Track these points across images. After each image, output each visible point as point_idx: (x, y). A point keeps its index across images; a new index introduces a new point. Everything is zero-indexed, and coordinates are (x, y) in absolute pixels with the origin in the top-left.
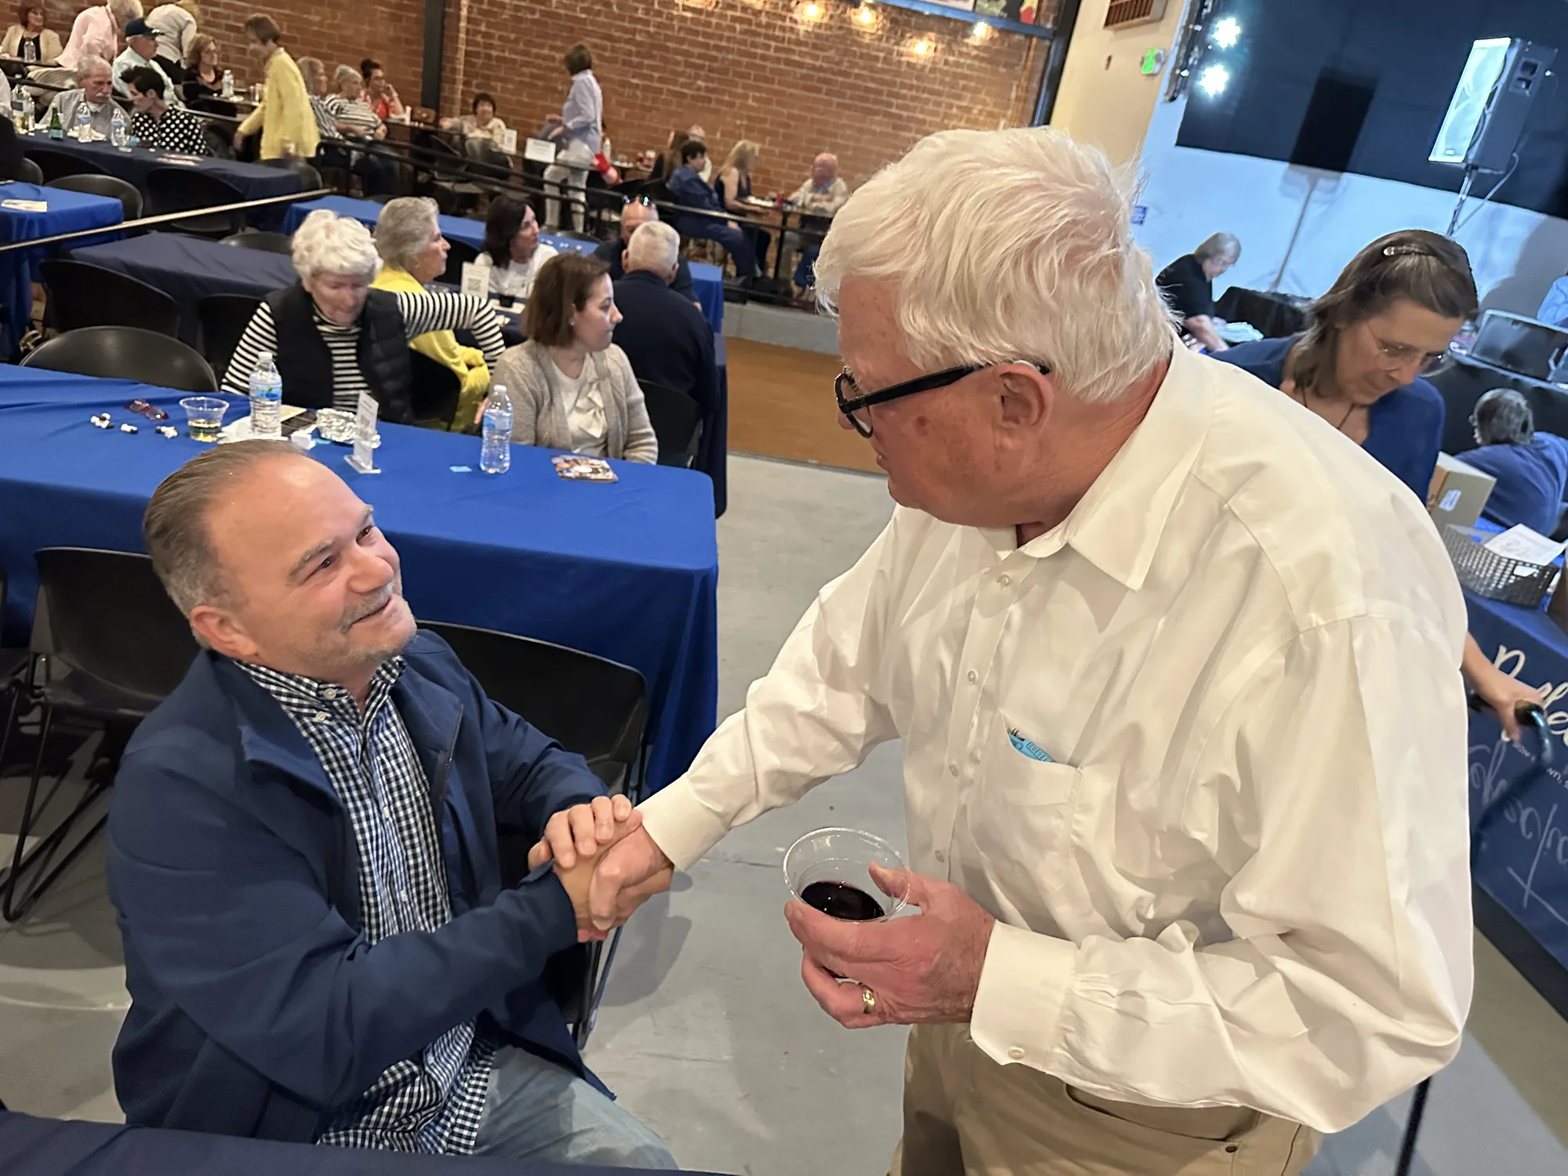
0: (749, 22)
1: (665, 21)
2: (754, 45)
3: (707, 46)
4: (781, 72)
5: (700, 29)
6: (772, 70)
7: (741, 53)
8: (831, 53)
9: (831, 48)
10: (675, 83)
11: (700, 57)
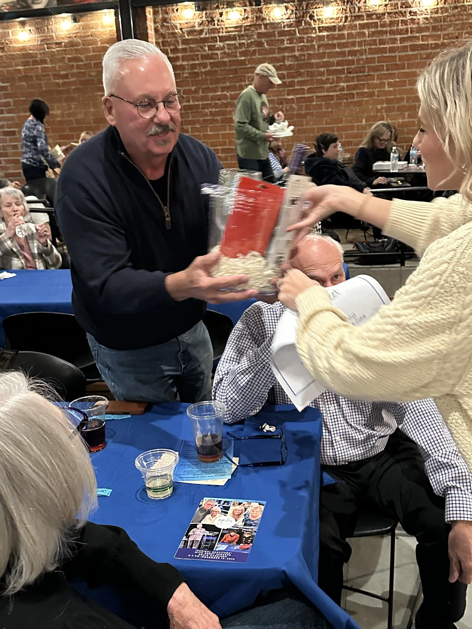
0: (376, 25)
1: (306, 44)
2: (382, 42)
3: (343, 54)
4: (408, 58)
5: (335, 42)
6: (401, 58)
7: (372, 51)
8: (451, 30)
9: (450, 26)
10: (322, 89)
11: (339, 63)
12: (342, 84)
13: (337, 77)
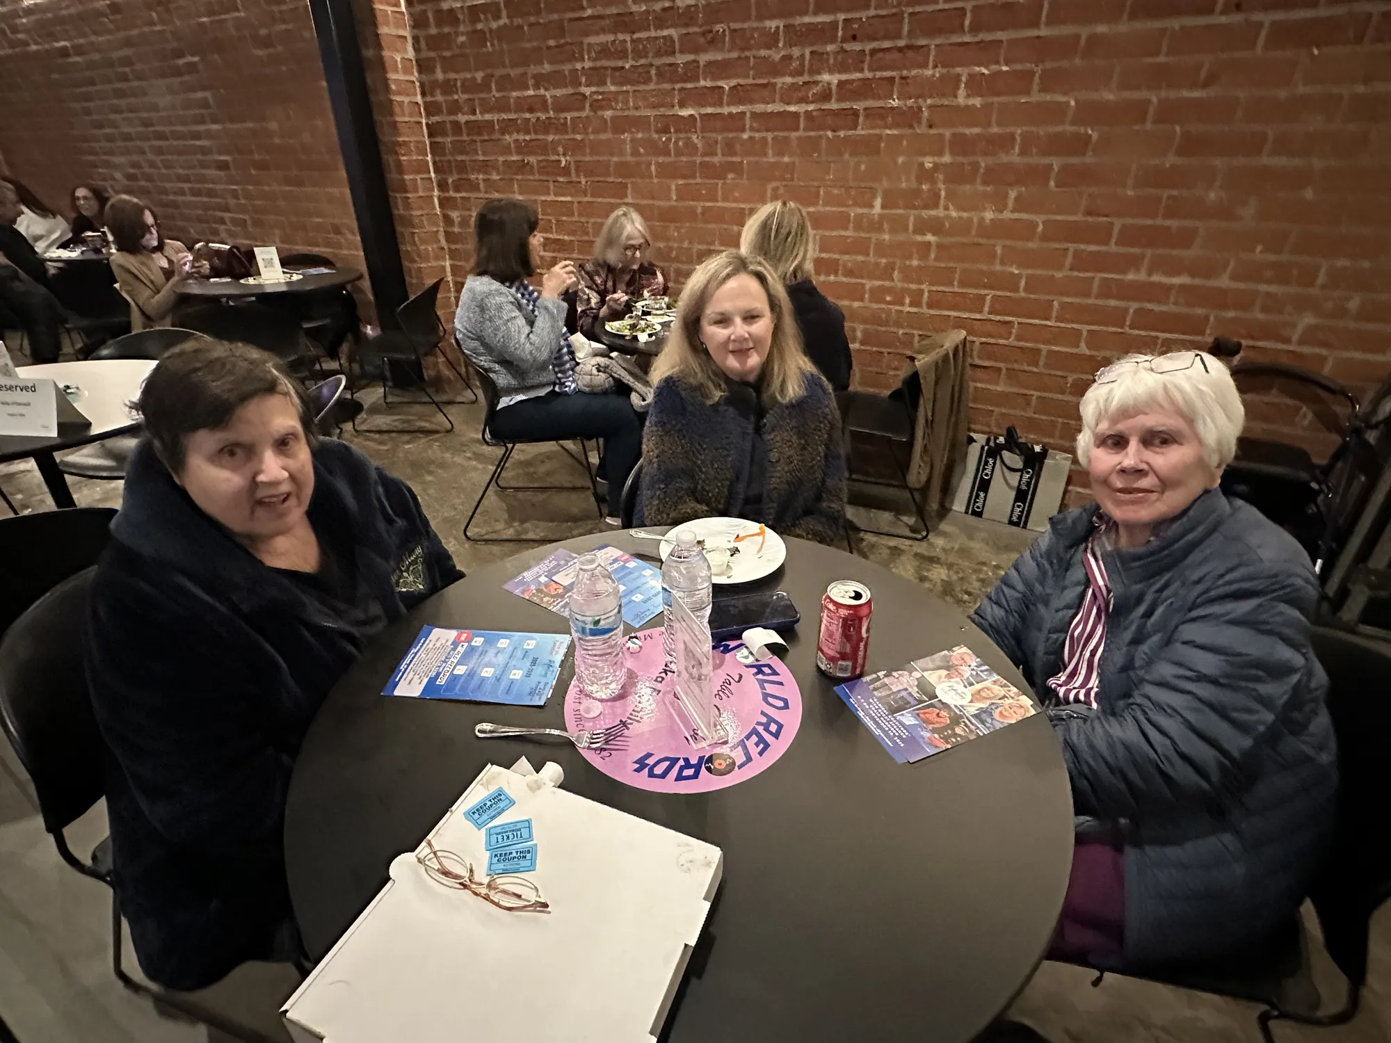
10: (769, 92)
12: (826, 77)
13: (812, 53)
